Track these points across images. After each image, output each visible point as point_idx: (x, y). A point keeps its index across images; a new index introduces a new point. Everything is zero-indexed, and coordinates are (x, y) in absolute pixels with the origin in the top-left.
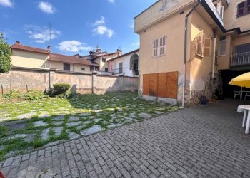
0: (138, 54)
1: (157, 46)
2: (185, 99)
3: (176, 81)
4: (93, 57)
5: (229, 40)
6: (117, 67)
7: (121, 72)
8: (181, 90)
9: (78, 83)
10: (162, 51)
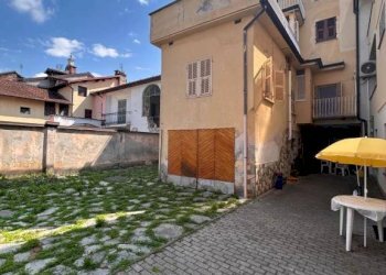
0: (159, 84)
1: (195, 76)
2: (249, 182)
3: (231, 147)
4: (56, 83)
6: (114, 108)
7: (122, 119)
8: (240, 164)
10: (205, 86)
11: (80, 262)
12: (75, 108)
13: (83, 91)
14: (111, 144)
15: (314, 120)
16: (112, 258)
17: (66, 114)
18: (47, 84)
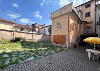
0: (51, 26)
1: (58, 25)
2: (68, 45)
3: (65, 38)
4: (34, 26)
5: (83, 24)
6: (43, 31)
7: (44, 33)
8: (67, 42)
9: (26, 37)
10: (60, 27)
11: (39, 54)
12: (37, 31)
13: (38, 28)
14: (43, 37)
15: (84, 34)
16: (43, 55)
17: (35, 32)
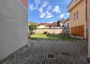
6: (67, 24)
7: (68, 26)
8: (85, 33)
12: (61, 26)
13: (62, 23)
14: (63, 30)
17: (60, 27)
18: (57, 23)
